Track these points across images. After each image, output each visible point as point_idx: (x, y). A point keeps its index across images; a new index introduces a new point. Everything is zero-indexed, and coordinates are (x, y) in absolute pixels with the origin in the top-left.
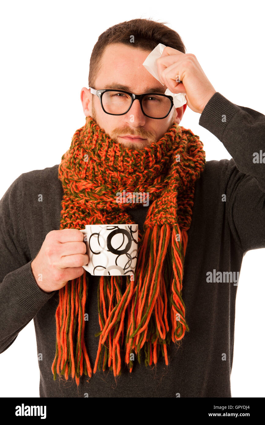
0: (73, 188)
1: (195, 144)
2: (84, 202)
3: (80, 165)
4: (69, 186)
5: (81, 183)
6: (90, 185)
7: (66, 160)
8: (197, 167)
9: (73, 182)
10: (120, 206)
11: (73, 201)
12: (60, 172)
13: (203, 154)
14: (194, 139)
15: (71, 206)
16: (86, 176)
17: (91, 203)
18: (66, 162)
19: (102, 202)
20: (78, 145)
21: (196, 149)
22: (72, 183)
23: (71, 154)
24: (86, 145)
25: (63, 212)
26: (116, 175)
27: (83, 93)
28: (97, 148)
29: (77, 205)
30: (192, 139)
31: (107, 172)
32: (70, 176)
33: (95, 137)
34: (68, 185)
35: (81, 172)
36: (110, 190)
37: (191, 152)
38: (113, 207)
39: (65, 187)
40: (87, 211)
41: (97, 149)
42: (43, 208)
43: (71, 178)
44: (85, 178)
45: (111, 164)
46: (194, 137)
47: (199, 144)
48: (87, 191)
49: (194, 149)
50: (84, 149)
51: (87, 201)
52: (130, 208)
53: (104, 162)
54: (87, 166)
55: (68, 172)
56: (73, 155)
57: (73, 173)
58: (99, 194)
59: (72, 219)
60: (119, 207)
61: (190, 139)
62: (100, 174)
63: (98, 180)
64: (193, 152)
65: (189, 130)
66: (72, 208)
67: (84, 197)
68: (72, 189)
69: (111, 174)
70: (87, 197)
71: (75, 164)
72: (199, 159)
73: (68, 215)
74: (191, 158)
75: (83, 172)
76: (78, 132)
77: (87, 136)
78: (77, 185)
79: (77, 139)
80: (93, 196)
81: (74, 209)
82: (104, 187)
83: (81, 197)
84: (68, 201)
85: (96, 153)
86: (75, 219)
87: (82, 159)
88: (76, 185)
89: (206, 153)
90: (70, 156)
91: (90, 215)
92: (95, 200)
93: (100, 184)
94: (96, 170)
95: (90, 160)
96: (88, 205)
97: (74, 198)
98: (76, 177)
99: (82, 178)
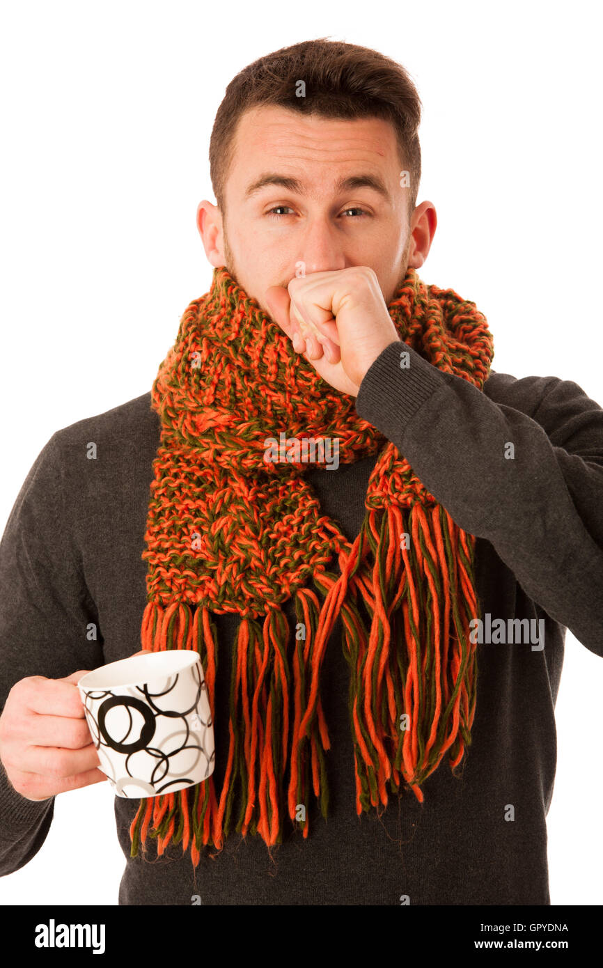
0: (186, 428)
1: (471, 318)
2: (211, 457)
3: (202, 376)
4: (177, 425)
5: (203, 416)
6: (225, 418)
7: (168, 367)
8: (479, 369)
9: (185, 416)
11: (177, 461)
12: (155, 395)
14: (466, 308)
15: (173, 471)
16: (215, 399)
17: (229, 456)
18: (167, 371)
19: (252, 453)
20: (194, 331)
21: (475, 327)
22: (182, 416)
23: (180, 354)
24: (215, 332)
25: (154, 484)
26: (282, 400)
27: (201, 212)
28: (243, 340)
29: (188, 469)
30: (462, 308)
31: (262, 393)
32: (179, 402)
33: (238, 316)
34: (175, 423)
35: (202, 392)
36: (270, 429)
37: (461, 333)
39: (166, 427)
41: (242, 342)
43: (180, 406)
44: (214, 404)
45: (270, 377)
46: (466, 304)
48: (219, 431)
49: (470, 327)
50: (209, 339)
51: (219, 453)
53: (255, 371)
54: (219, 377)
55: (172, 393)
56: (184, 355)
57: (184, 394)
58: (246, 436)
59: (174, 500)
61: (457, 309)
62: (249, 396)
63: (243, 410)
66: (175, 476)
67: (211, 445)
68: (183, 428)
69: (271, 396)
70: (218, 444)
71: (188, 375)
72: (483, 351)
73: (166, 491)
75: (208, 390)
77: (218, 313)
78: (195, 420)
79: (190, 320)
80: (234, 443)
81: (179, 479)
82: (257, 423)
83: (204, 445)
84: (169, 461)
85: (240, 349)
86: (180, 499)
87: (206, 362)
88: (192, 421)
90: (175, 357)
91: (216, 487)
92: (238, 449)
93: (249, 418)
94: (239, 387)
95: (226, 365)
96: (222, 460)
97: (189, 448)
98: (191, 402)
99: (206, 403)
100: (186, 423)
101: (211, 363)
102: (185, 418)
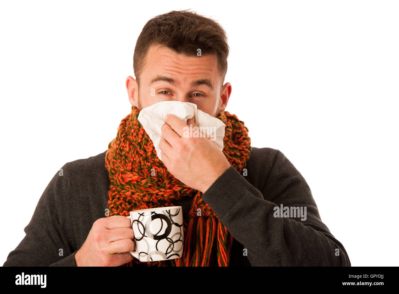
0: (119, 180)
1: (240, 131)
2: (130, 194)
3: (126, 157)
4: (116, 177)
5: (127, 175)
6: (136, 177)
7: (113, 150)
8: (243, 155)
9: (119, 174)
10: (166, 198)
11: (119, 192)
12: (107, 161)
13: (248, 141)
14: (239, 125)
15: (117, 196)
16: (132, 168)
17: (137, 195)
18: (112, 151)
19: (148, 195)
20: (124, 137)
21: (242, 136)
23: (117, 146)
24: (132, 138)
25: (109, 202)
26: (162, 171)
27: (128, 82)
28: (144, 142)
29: (124, 196)
30: (238, 125)
31: (153, 168)
32: (117, 167)
33: (142, 131)
34: (115, 176)
35: (126, 164)
36: (156, 182)
37: (236, 139)
38: (159, 199)
39: (111, 178)
40: (134, 201)
41: (143, 144)
42: (90, 198)
43: (117, 169)
44: (132, 171)
45: (156, 160)
46: (239, 123)
47: (244, 131)
48: (133, 183)
49: (240, 136)
50: (130, 141)
51: (133, 194)
52: (176, 200)
53: (150, 157)
54: (133, 160)
55: (114, 162)
56: (119, 147)
57: (119, 164)
58: (145, 186)
59: (119, 210)
60: (164, 199)
61: (235, 126)
62: (147, 168)
63: (144, 172)
64: (238, 140)
65: (234, 116)
66: (119, 199)
67: (130, 190)
69: (157, 168)
70: (133, 189)
71: (121, 156)
72: (245, 147)
73: (115, 205)
74: (236, 146)
75: (129, 164)
76: (124, 122)
77: (133, 128)
78: (123, 176)
79: (123, 131)
80: (139, 189)
81: (120, 200)
82: (150, 180)
83: (127, 189)
84: (115, 192)
85: (142, 147)
86: (121, 210)
87: (128, 152)
89: (251, 139)
90: (115, 146)
91: (137, 205)
92: (141, 192)
93: (146, 177)
94: (142, 164)
95: (136, 154)
96: (134, 196)
97: (120, 189)
98: (121, 168)
99: (128, 169)
100: (119, 178)
101: (130, 153)
102: (119, 175)
